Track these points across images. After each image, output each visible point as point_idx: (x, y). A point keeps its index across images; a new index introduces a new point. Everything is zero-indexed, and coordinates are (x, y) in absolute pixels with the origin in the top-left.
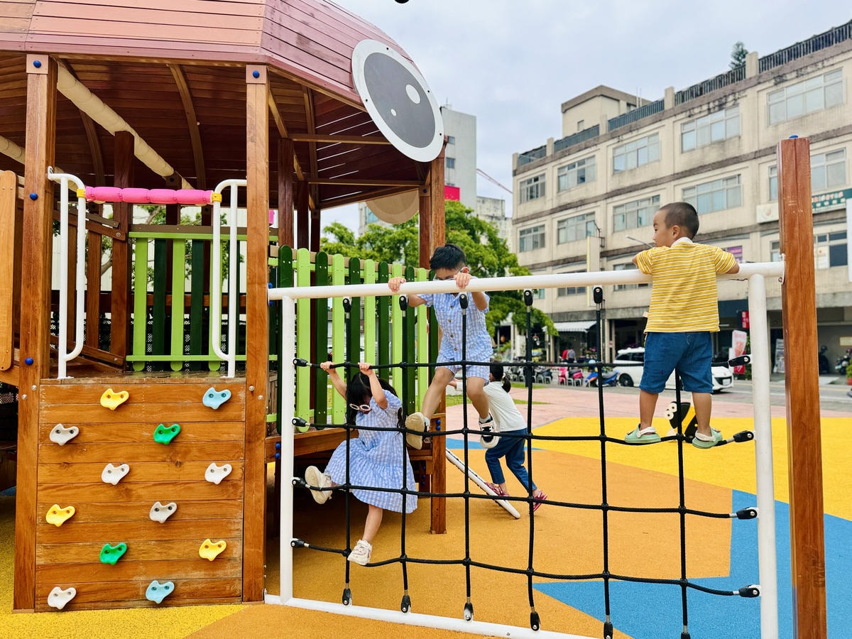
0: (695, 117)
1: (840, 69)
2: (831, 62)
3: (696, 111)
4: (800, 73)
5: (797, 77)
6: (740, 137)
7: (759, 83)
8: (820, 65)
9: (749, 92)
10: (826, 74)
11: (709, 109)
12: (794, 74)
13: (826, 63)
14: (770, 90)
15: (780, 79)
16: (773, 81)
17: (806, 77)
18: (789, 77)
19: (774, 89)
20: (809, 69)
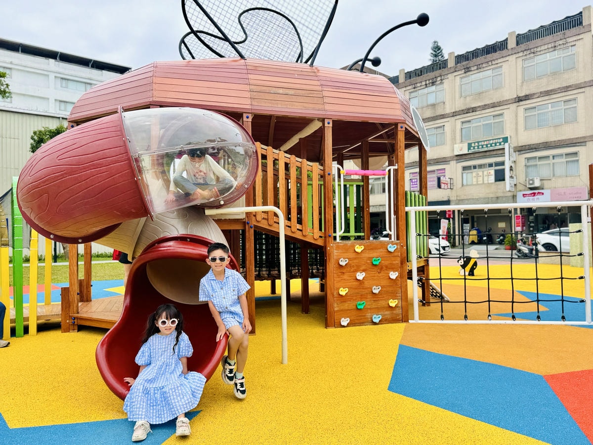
0: (418, 89)
1: (501, 67)
2: (496, 62)
3: (418, 85)
4: (479, 67)
5: (477, 69)
6: (444, 103)
7: (456, 71)
8: (490, 63)
9: (449, 76)
10: (493, 69)
11: (426, 85)
12: (475, 68)
13: (493, 63)
14: (461, 76)
15: (467, 70)
16: (464, 70)
17: (482, 70)
18: (472, 69)
19: (464, 75)
20: (484, 65)
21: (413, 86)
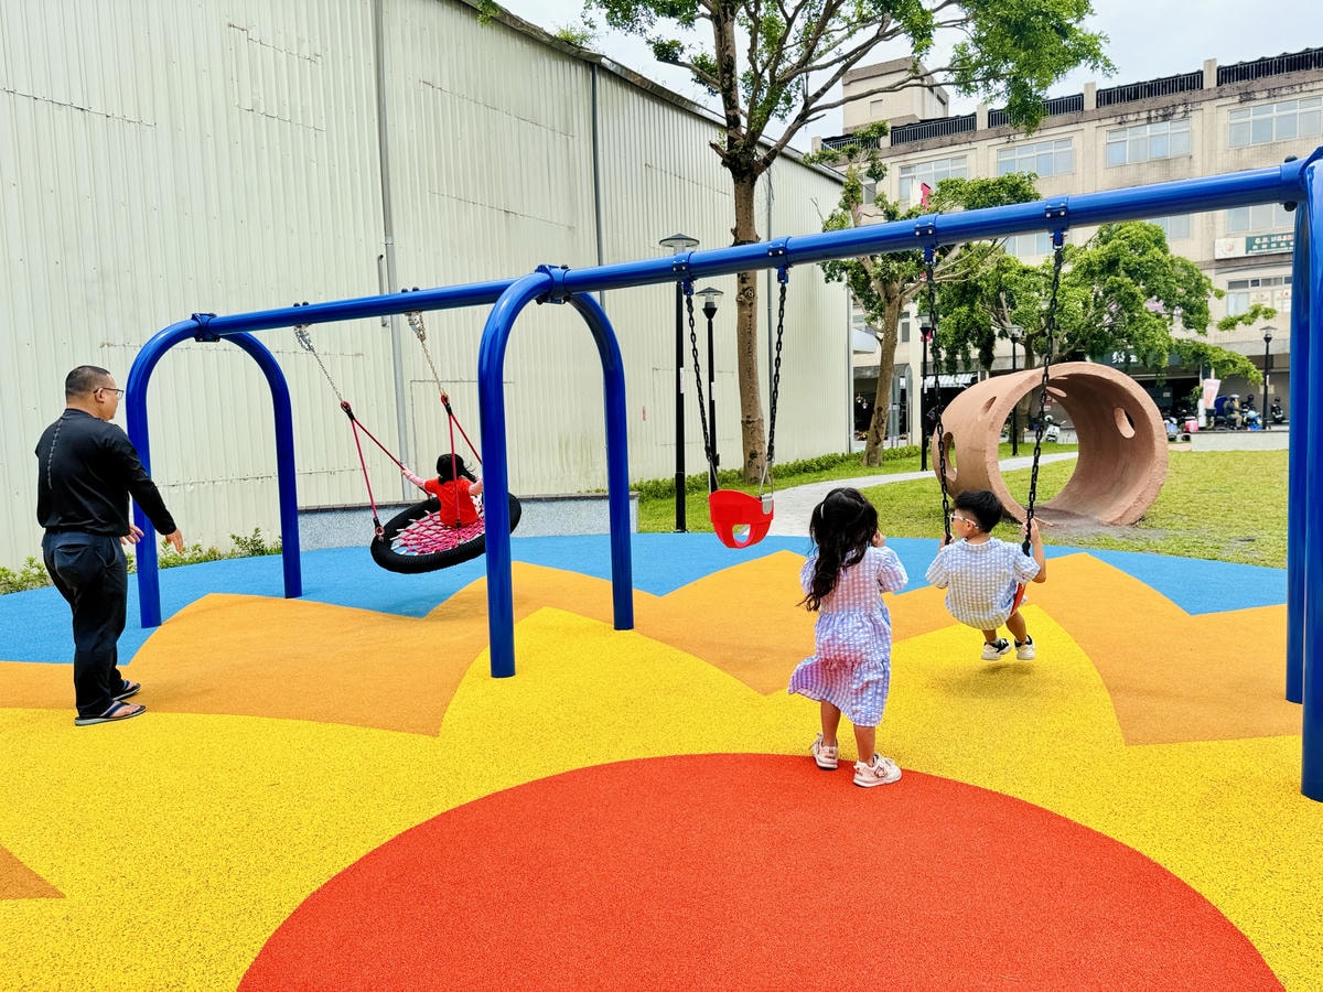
0: (1127, 125)
3: (1131, 117)
4: (1272, 93)
5: (1268, 97)
6: (1191, 157)
7: (1221, 97)
8: (1297, 89)
9: (1206, 105)
10: (1302, 100)
11: (1149, 118)
12: (1265, 94)
13: (1304, 88)
15: (1247, 97)
16: (1238, 98)
17: (1278, 99)
18: (1258, 95)
19: (1238, 106)
21: (1119, 120)
